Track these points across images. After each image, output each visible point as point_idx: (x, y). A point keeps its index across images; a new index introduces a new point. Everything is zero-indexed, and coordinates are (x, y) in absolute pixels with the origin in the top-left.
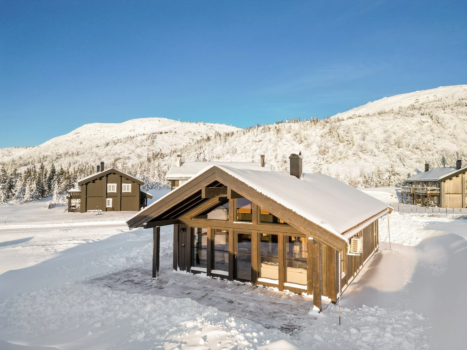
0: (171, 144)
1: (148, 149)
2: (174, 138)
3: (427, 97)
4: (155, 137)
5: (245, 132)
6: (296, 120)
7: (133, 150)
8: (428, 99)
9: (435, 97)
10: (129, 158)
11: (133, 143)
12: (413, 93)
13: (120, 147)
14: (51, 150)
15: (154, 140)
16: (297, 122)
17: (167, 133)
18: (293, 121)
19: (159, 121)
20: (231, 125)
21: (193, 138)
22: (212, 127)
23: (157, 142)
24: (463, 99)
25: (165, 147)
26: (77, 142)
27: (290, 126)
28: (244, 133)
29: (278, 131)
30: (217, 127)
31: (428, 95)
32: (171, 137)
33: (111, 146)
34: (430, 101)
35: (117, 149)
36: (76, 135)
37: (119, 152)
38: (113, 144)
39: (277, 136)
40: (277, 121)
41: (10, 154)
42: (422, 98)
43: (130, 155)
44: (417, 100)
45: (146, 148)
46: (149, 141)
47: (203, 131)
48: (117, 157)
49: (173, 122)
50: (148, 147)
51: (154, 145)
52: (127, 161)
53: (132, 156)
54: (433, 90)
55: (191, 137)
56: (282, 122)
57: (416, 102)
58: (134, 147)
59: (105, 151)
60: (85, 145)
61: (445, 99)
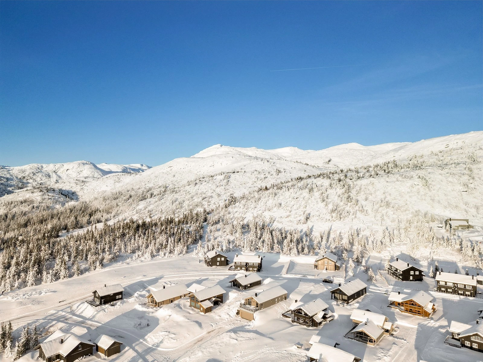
0: (241, 183)
1: (225, 188)
2: (244, 177)
3: (457, 143)
4: (229, 176)
7: (215, 189)
9: (463, 143)
10: (212, 197)
11: (214, 183)
13: (205, 187)
14: (153, 181)
15: (229, 179)
17: (239, 172)
19: (232, 157)
21: (258, 176)
23: (231, 181)
25: (237, 186)
26: (170, 175)
30: (278, 163)
31: (457, 141)
32: (241, 176)
33: (199, 185)
35: (203, 188)
36: (170, 168)
37: (205, 191)
38: (200, 184)
41: (120, 180)
42: (452, 143)
43: (212, 194)
44: (447, 145)
45: (223, 187)
46: (225, 181)
47: (267, 169)
48: (204, 196)
49: (243, 158)
50: (225, 187)
51: (229, 185)
52: (210, 199)
53: (213, 195)
55: (256, 176)
58: (215, 187)
59: (195, 190)
60: (177, 178)
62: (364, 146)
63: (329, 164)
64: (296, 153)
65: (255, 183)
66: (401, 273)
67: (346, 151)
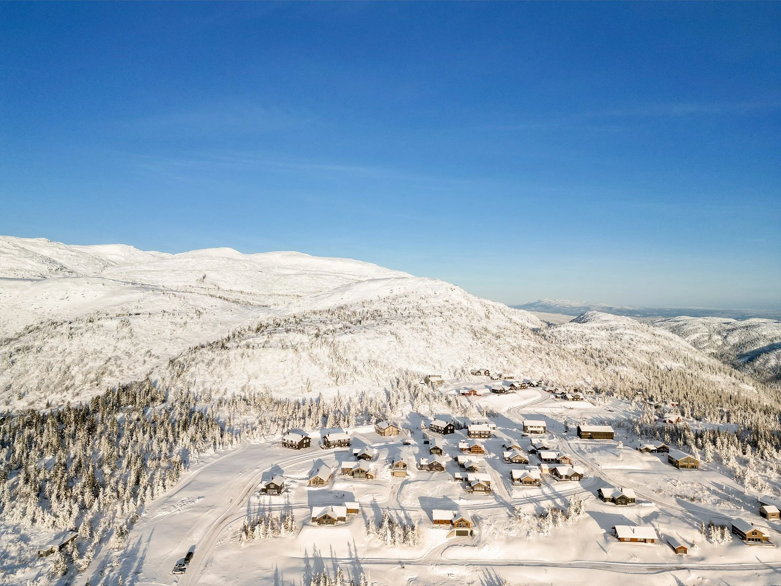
62: (243, 255)
63: (203, 281)
64: (133, 256)
65: (174, 333)
66: (443, 429)
67: (224, 262)
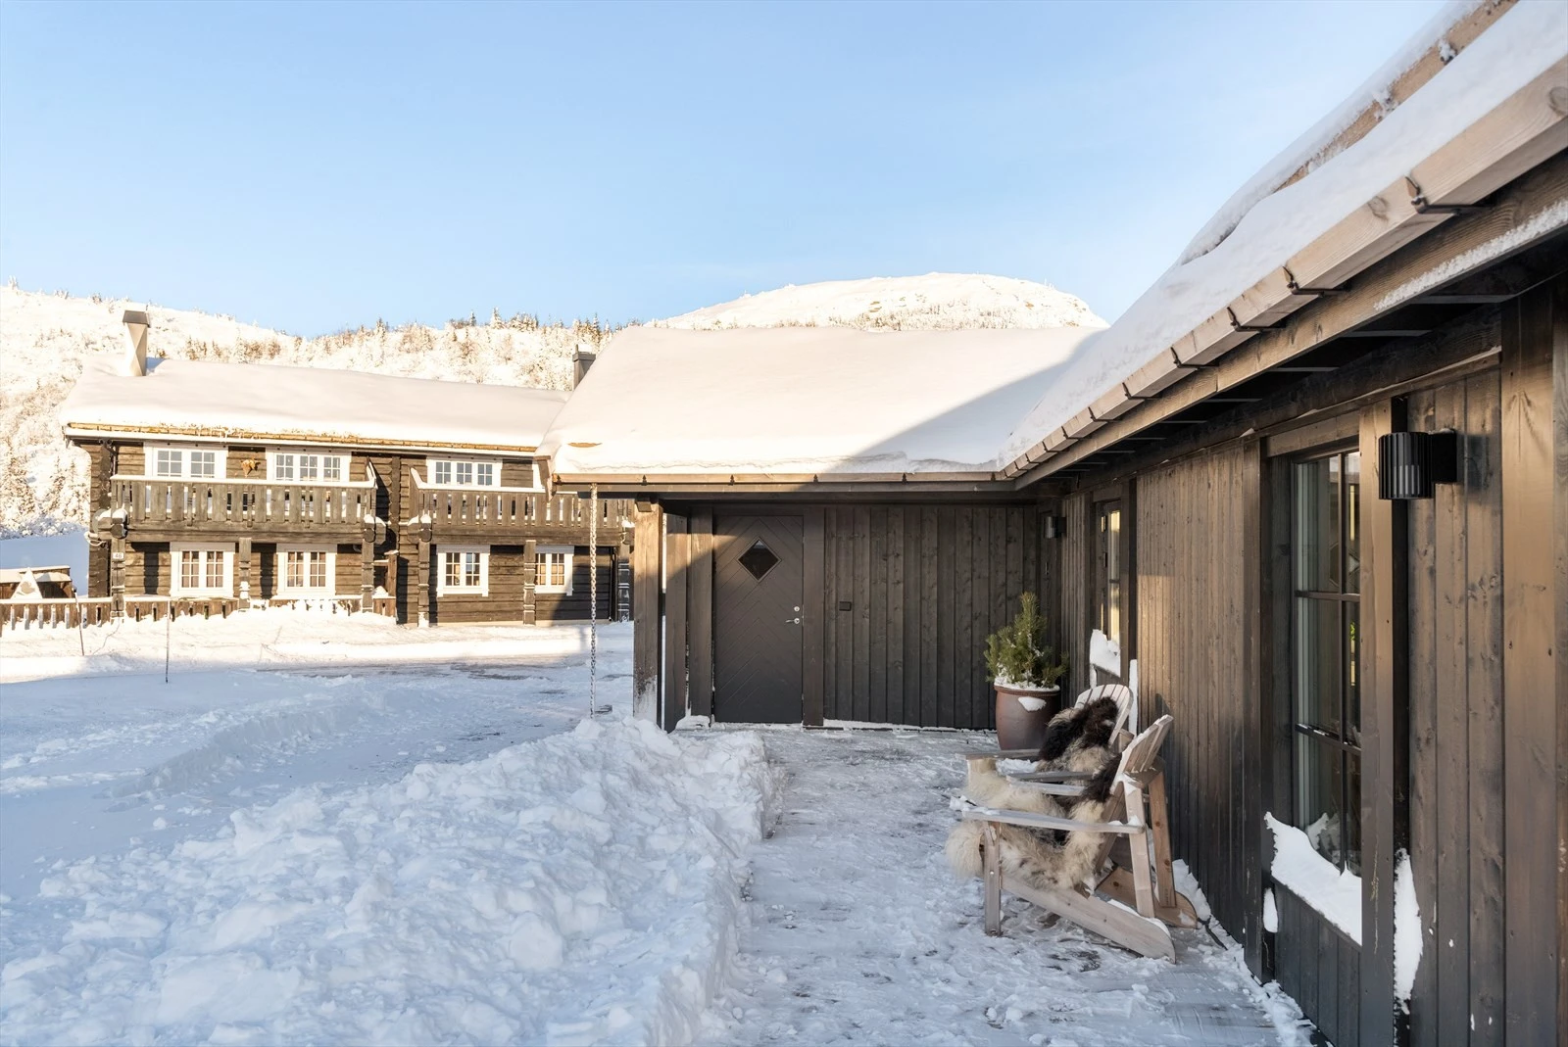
3: (902, 299)
5: (333, 346)
6: (525, 321)
8: (902, 303)
9: (922, 301)
12: (866, 282)
16: (530, 329)
18: (517, 323)
20: (255, 322)
22: (169, 321)
24: (989, 314)
27: (508, 340)
28: (327, 348)
29: (467, 350)
34: (911, 311)
39: (463, 368)
40: (457, 319)
42: (888, 298)
44: (875, 303)
54: (915, 281)
56: (474, 324)
57: (873, 309)
61: (947, 309)
